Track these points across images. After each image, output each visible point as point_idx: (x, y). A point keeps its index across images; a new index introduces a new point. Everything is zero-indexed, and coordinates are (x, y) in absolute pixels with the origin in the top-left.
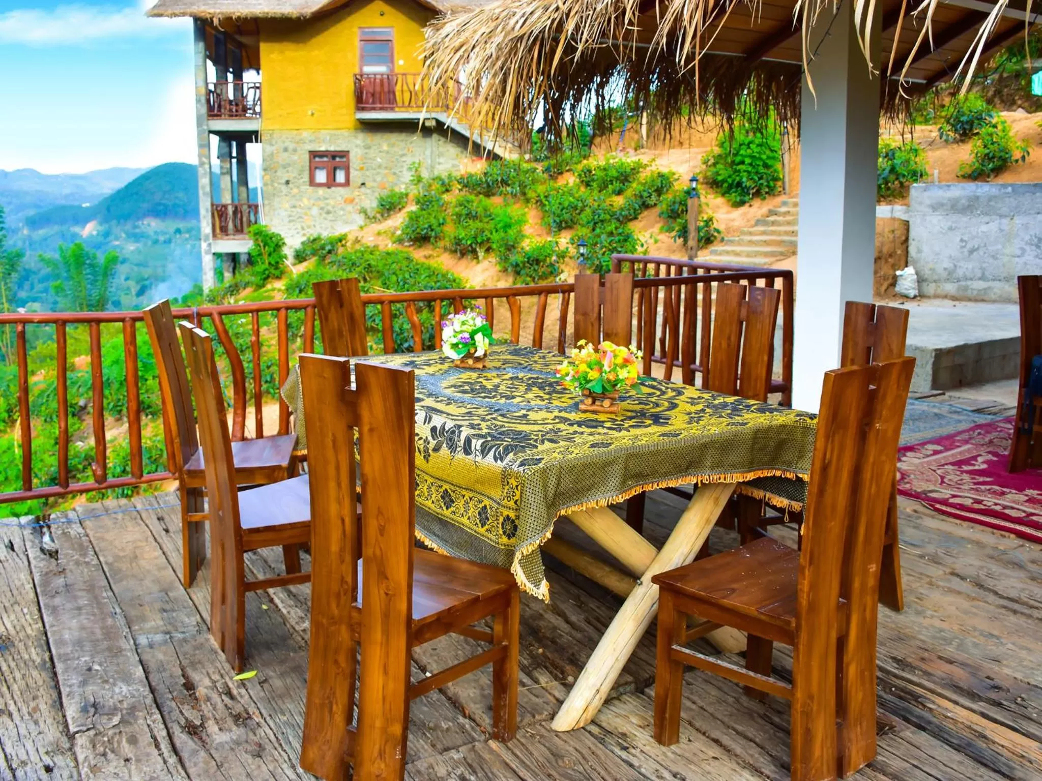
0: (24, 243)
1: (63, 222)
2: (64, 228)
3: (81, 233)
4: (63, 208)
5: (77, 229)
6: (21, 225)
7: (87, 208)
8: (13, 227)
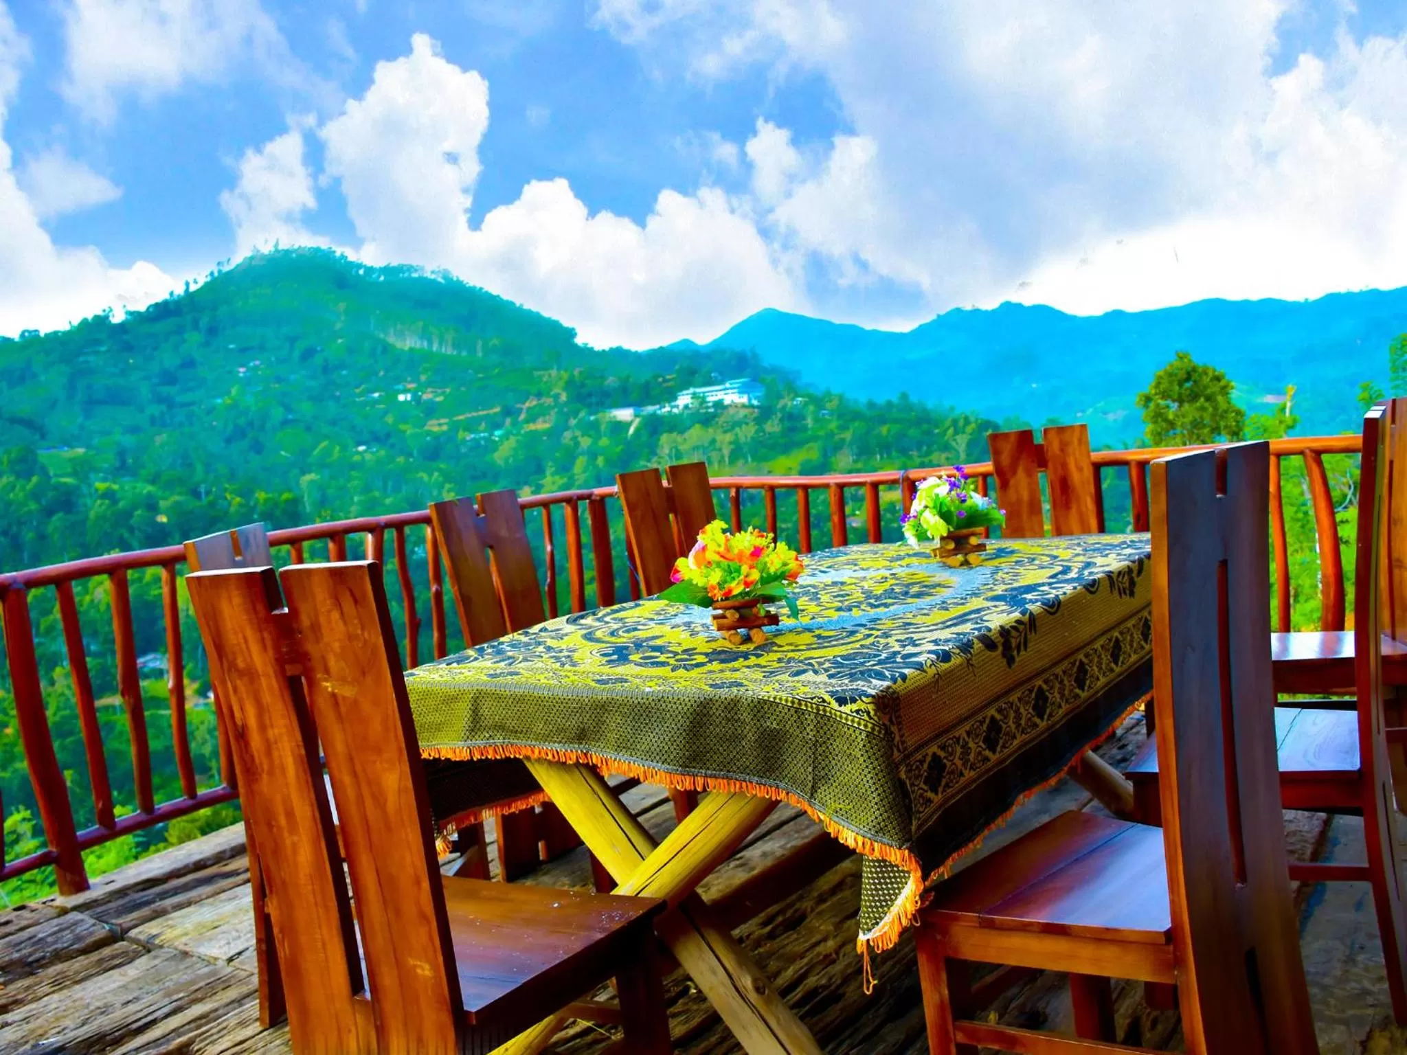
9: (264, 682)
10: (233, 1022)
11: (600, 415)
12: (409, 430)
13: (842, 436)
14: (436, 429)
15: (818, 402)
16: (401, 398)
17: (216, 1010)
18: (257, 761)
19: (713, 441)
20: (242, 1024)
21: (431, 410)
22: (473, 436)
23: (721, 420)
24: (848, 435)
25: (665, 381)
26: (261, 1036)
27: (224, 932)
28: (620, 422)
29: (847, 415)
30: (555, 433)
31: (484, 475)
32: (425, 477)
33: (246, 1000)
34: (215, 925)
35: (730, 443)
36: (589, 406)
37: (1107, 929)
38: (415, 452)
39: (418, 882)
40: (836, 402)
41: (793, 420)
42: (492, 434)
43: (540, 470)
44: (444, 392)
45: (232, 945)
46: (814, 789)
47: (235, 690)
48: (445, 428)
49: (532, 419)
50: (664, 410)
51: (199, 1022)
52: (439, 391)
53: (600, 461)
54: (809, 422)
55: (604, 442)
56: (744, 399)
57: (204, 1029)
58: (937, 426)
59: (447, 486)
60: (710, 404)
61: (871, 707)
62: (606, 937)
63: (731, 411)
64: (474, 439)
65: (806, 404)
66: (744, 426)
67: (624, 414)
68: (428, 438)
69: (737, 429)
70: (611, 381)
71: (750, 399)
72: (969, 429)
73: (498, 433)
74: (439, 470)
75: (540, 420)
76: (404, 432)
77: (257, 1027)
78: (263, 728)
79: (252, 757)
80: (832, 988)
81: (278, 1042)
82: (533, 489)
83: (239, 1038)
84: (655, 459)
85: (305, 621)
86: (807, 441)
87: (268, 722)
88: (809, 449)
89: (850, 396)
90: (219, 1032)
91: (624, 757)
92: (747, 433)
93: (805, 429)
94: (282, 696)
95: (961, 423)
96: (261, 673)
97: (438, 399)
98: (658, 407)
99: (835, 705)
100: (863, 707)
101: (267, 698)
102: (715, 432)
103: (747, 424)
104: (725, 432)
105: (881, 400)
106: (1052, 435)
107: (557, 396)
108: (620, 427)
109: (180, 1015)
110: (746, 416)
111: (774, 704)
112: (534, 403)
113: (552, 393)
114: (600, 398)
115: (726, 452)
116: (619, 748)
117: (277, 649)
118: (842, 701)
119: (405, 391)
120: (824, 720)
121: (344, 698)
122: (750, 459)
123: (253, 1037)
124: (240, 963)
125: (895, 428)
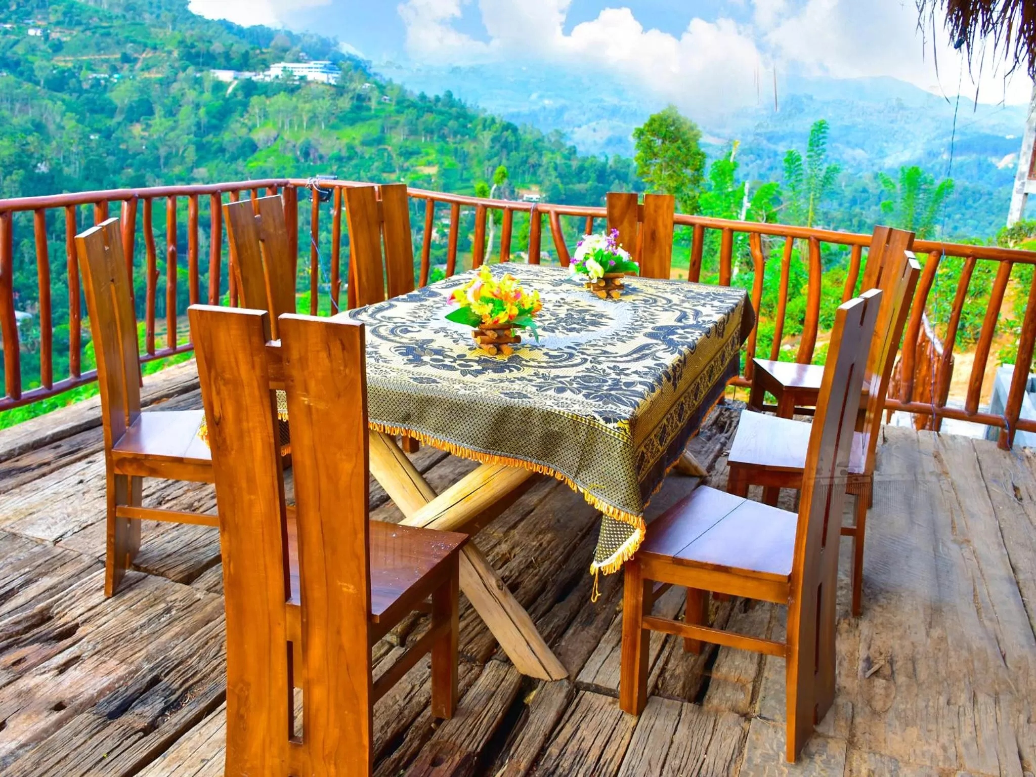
0: (941, 168)
1: (983, 150)
2: (982, 157)
3: (998, 164)
4: (987, 137)
5: (993, 160)
6: (942, 149)
7: (1010, 140)
8: (935, 151)
9: (247, 391)
10: (79, 592)
11: (205, 73)
12: (38, 62)
13: (398, 119)
14: (62, 64)
15: (381, 88)
16: (32, 32)
17: (62, 582)
18: (228, 442)
19: (296, 108)
20: (88, 593)
21: (58, 47)
22: (95, 75)
23: (303, 92)
24: (402, 119)
25: (262, 53)
26: (106, 603)
27: (41, 519)
28: (221, 82)
29: (403, 103)
30: (166, 83)
31: (102, 110)
32: (50, 104)
33: (83, 574)
34: (31, 511)
35: (309, 111)
36: (197, 64)
37: (754, 572)
38: (42, 83)
39: (355, 533)
40: (396, 92)
41: (361, 99)
42: (111, 76)
43: (150, 112)
44: (71, 34)
45: (53, 530)
46: (578, 473)
47: (218, 393)
48: (70, 65)
49: (147, 68)
50: (258, 77)
51: (51, 592)
52: (67, 32)
53: (202, 111)
54: (373, 104)
55: (207, 96)
56: (323, 77)
57: (57, 597)
58: (471, 122)
59: (69, 114)
60: (297, 78)
61: (627, 427)
62: (442, 562)
63: (313, 86)
64: (95, 78)
65: (372, 89)
66: (321, 100)
67: (225, 76)
68: (54, 72)
69: (315, 101)
70: (217, 47)
71: (328, 79)
72: (494, 128)
73: (116, 76)
74: (63, 101)
75: (154, 70)
76: (32, 63)
77: (101, 595)
78: (238, 420)
79: (224, 440)
80: (514, 578)
81: (122, 608)
82: (144, 126)
83: (90, 605)
84: (246, 116)
85: (295, 355)
86: (370, 118)
87: (244, 418)
88: (372, 125)
89: (408, 87)
90: (70, 599)
91: (440, 436)
92: (324, 105)
93: (369, 109)
94: (262, 402)
95: (488, 122)
96: (245, 382)
97: (65, 39)
98: (254, 73)
99: (602, 422)
100: (622, 426)
101: (247, 400)
102: (298, 100)
103: (324, 98)
104: (305, 102)
105: (431, 95)
106: (650, 200)
107: (170, 53)
108: (219, 86)
109: (34, 586)
110: (323, 92)
111: (558, 416)
112: (150, 55)
113: (166, 49)
114: (208, 60)
115: (305, 118)
116: (436, 430)
117: (264, 369)
118: (607, 420)
119: (36, 27)
120: (592, 430)
121: (317, 410)
122: (323, 127)
123: (100, 604)
124: (66, 544)
125: (439, 119)
